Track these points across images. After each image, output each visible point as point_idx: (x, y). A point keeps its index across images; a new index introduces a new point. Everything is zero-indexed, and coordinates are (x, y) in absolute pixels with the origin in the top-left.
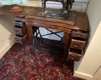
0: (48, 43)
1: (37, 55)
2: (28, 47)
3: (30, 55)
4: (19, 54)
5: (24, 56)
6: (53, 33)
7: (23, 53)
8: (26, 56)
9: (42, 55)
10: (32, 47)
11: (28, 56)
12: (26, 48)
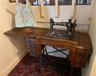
0: (53, 60)
1: (43, 73)
2: (34, 65)
3: (36, 73)
4: (25, 71)
5: (30, 74)
6: (59, 51)
7: (28, 71)
8: (32, 74)
9: (48, 73)
10: (38, 64)
11: (34, 74)
12: (32, 65)
